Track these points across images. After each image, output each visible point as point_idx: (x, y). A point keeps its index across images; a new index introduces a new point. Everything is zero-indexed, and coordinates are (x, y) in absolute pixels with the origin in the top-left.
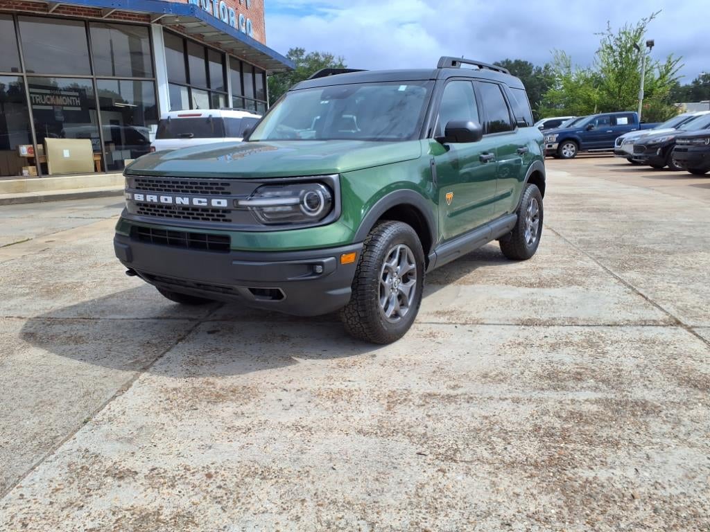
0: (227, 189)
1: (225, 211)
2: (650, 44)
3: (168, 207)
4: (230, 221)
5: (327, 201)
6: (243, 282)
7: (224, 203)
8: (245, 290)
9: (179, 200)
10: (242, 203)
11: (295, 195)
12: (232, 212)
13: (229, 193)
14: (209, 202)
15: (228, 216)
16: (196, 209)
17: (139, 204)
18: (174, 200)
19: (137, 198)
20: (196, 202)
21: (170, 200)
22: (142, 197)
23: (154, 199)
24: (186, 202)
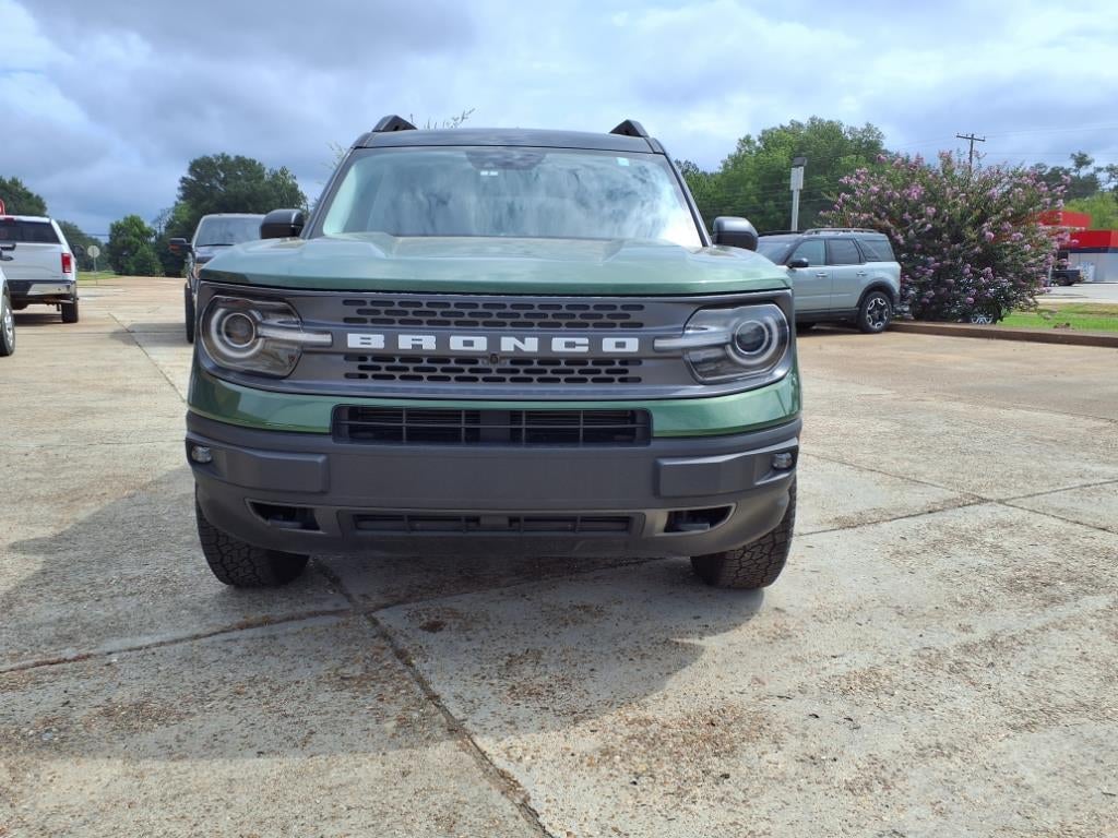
0: (635, 316)
1: (627, 360)
4: (638, 380)
6: (665, 501)
7: (632, 345)
8: (659, 518)
9: (508, 344)
10: (659, 344)
12: (644, 362)
13: (641, 325)
14: (595, 344)
15: (633, 371)
16: (554, 361)
17: (360, 356)
18: (494, 342)
19: (355, 341)
20: (558, 345)
21: (480, 344)
22: (377, 342)
23: (429, 343)
24: (531, 345)
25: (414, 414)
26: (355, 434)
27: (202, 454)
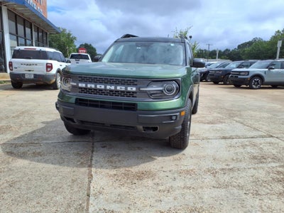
0: (135, 83)
1: (133, 92)
2: (191, 37)
3: (101, 90)
4: (136, 97)
5: (177, 89)
6: (141, 124)
7: (134, 89)
8: (141, 127)
9: (108, 87)
10: (141, 89)
11: (162, 86)
12: (137, 93)
13: (137, 85)
14: (126, 88)
15: (135, 95)
16: (118, 91)
17: (81, 88)
18: (105, 87)
19: (80, 85)
20: (118, 88)
21: (103, 87)
22: (84, 85)
23: (93, 86)
24: (113, 88)
25: (90, 101)
26: (80, 104)
27: (58, 106)
